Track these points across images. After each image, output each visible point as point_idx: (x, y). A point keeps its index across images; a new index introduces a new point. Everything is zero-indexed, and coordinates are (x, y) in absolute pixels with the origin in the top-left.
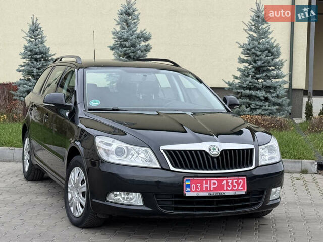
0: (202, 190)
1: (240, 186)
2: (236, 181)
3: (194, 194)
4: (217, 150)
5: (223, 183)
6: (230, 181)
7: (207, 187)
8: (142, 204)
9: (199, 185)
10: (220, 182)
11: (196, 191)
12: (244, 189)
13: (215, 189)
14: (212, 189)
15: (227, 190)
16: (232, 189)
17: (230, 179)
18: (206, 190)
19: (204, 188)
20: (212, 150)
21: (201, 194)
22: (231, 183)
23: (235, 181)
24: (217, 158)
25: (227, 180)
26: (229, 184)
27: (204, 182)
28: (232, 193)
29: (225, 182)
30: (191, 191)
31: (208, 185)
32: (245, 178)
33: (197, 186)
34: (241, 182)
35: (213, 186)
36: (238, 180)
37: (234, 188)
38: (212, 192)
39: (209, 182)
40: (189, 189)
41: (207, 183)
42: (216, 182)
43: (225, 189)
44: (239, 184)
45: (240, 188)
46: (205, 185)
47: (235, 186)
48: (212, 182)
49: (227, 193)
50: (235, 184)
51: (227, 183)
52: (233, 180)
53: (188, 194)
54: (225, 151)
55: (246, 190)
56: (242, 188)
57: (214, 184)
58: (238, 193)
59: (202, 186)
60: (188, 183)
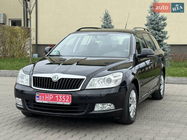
0: (44, 100)
1: (67, 100)
2: (65, 96)
3: (40, 102)
4: (57, 78)
5: (56, 97)
6: (61, 96)
7: (47, 98)
8: (22, 105)
9: (43, 97)
10: (54, 96)
11: (41, 100)
12: (69, 102)
13: (52, 100)
14: (50, 100)
15: (58, 101)
16: (62, 101)
17: (61, 95)
18: (47, 100)
19: (46, 98)
20: (54, 78)
21: (44, 102)
22: (61, 97)
23: (63, 96)
24: (56, 82)
25: (59, 96)
26: (60, 98)
27: (46, 95)
28: (61, 103)
29: (57, 96)
30: (39, 100)
31: (48, 97)
32: (71, 95)
33: (42, 97)
34: (68, 97)
35: (50, 98)
36: (66, 96)
37: (63, 100)
38: (50, 102)
39: (48, 95)
40: (38, 99)
41: (47, 96)
42: (52, 96)
43: (57, 100)
44: (66, 98)
45: (67, 101)
46: (46, 97)
47: (64, 99)
48: (50, 95)
49: (58, 103)
50: (63, 98)
51: (59, 97)
52: (62, 96)
53: (37, 101)
54: (63, 79)
55: (70, 103)
56: (68, 101)
57: (51, 97)
58: (65, 103)
59: (45, 97)
60: (38, 95)
